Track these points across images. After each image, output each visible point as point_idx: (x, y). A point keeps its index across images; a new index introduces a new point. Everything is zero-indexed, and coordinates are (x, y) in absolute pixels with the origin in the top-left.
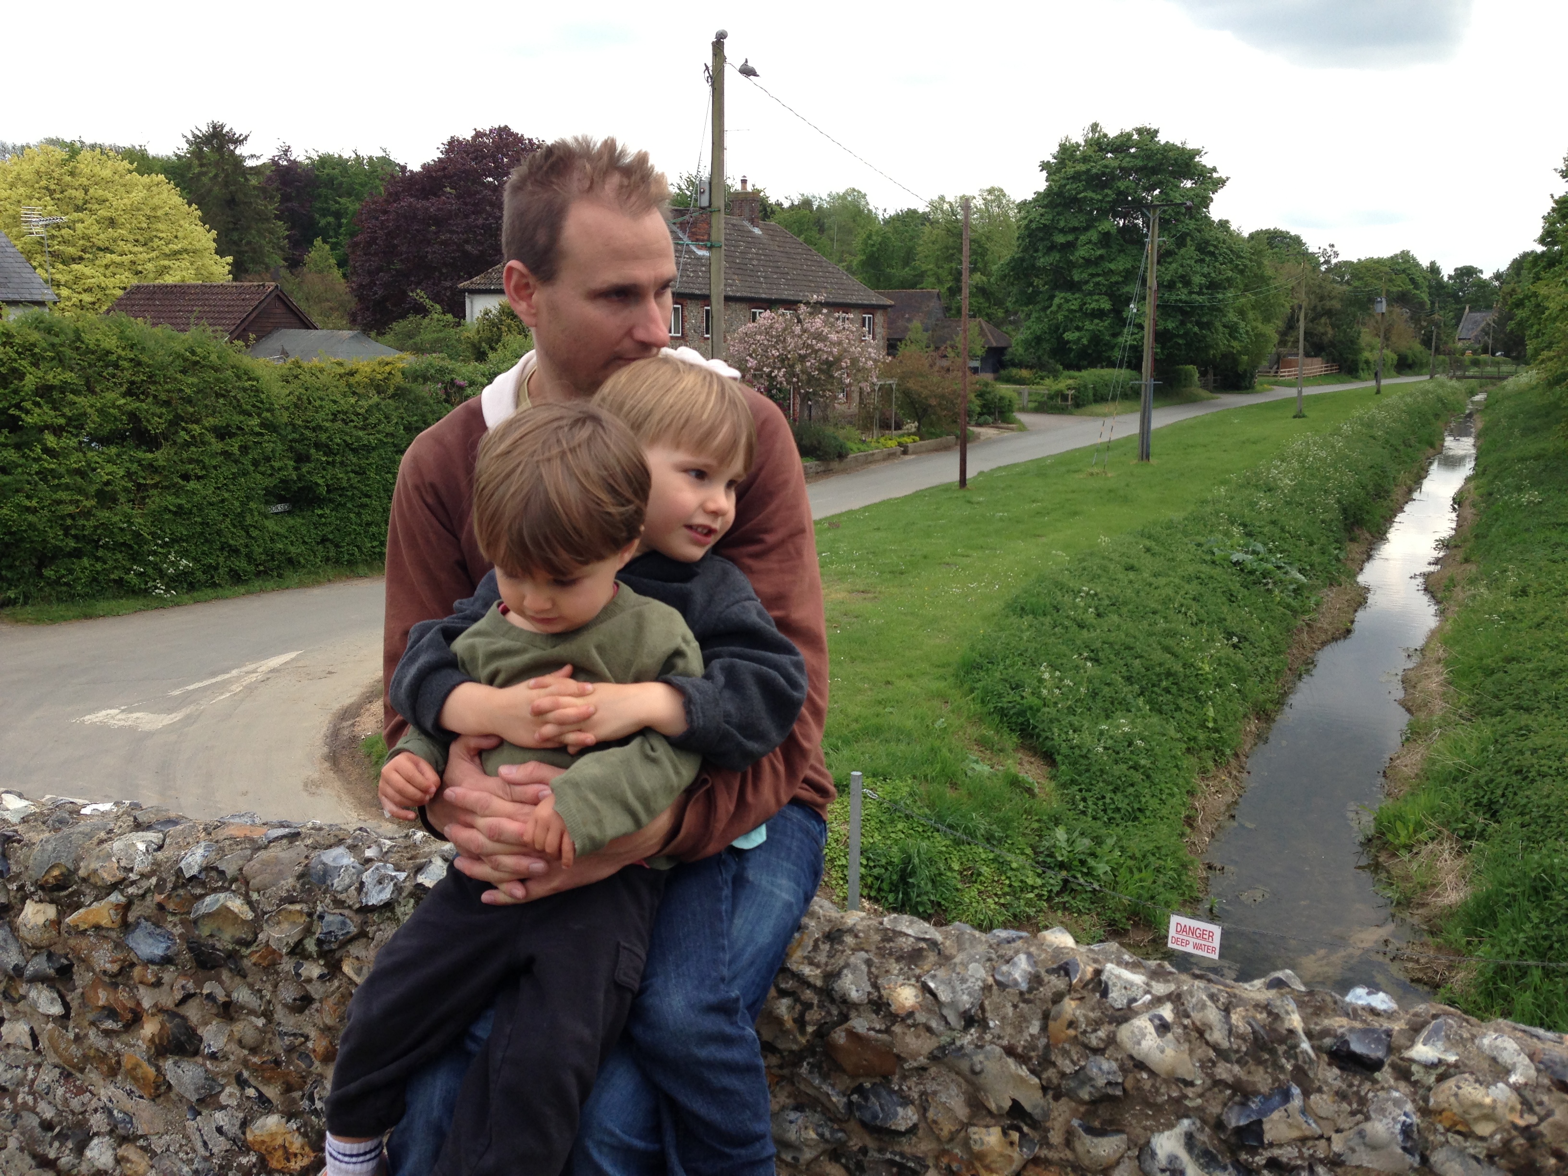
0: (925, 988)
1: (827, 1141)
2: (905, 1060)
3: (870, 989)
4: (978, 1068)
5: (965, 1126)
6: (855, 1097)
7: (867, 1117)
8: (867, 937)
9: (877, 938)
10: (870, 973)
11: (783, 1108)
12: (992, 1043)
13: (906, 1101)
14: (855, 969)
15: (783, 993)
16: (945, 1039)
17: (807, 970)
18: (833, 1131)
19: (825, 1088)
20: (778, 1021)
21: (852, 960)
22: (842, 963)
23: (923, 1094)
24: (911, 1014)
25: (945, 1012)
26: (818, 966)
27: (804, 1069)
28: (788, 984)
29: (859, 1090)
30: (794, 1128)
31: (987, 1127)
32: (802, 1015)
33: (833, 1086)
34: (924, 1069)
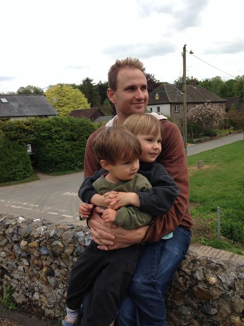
0: (218, 278)
1: (193, 315)
2: (213, 297)
3: (203, 277)
4: (233, 301)
5: (230, 315)
6: (200, 305)
7: (203, 311)
8: (203, 262)
9: (206, 263)
10: (203, 272)
11: (182, 305)
12: (237, 294)
13: (214, 307)
14: (199, 271)
15: (181, 276)
16: (224, 292)
17: (187, 270)
18: (194, 312)
19: (192, 302)
20: (179, 283)
21: (199, 268)
22: (196, 269)
23: (218, 305)
24: (215, 285)
25: (224, 285)
26: (190, 269)
27: (186, 296)
28: (182, 274)
29: (201, 303)
30: (184, 311)
31: (236, 316)
32: (186, 282)
33: (194, 301)
34: (218, 299)
